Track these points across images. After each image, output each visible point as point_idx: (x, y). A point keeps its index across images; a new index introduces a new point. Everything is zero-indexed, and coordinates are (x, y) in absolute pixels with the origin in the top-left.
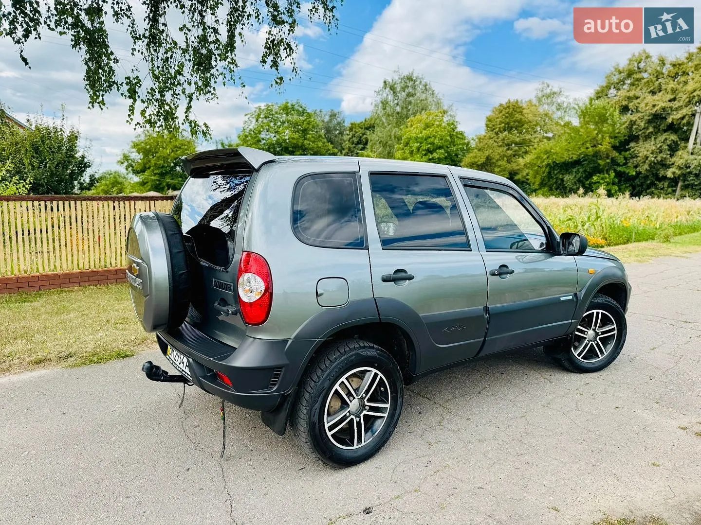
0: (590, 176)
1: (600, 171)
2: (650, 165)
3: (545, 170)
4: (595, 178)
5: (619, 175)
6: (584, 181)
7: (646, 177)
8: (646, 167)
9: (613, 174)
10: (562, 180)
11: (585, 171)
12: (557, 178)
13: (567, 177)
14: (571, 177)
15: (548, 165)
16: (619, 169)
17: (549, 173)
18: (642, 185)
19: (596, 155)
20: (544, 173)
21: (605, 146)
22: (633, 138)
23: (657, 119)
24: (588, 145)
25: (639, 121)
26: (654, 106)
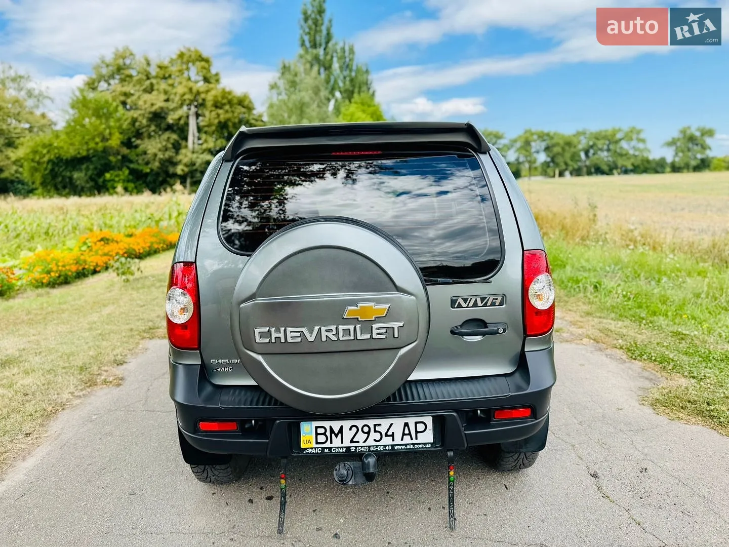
0: (101, 173)
1: (113, 168)
2: (160, 163)
3: (47, 166)
4: (108, 176)
5: (133, 172)
6: (96, 178)
7: (158, 174)
8: (157, 164)
9: (127, 172)
10: (71, 178)
11: (96, 168)
12: (64, 177)
13: (76, 175)
14: (82, 175)
15: (49, 161)
16: (132, 166)
17: (52, 170)
18: (154, 181)
19: (105, 151)
20: (46, 169)
21: (115, 141)
22: (139, 135)
23: (157, 117)
24: (97, 140)
25: (140, 119)
26: (152, 105)
